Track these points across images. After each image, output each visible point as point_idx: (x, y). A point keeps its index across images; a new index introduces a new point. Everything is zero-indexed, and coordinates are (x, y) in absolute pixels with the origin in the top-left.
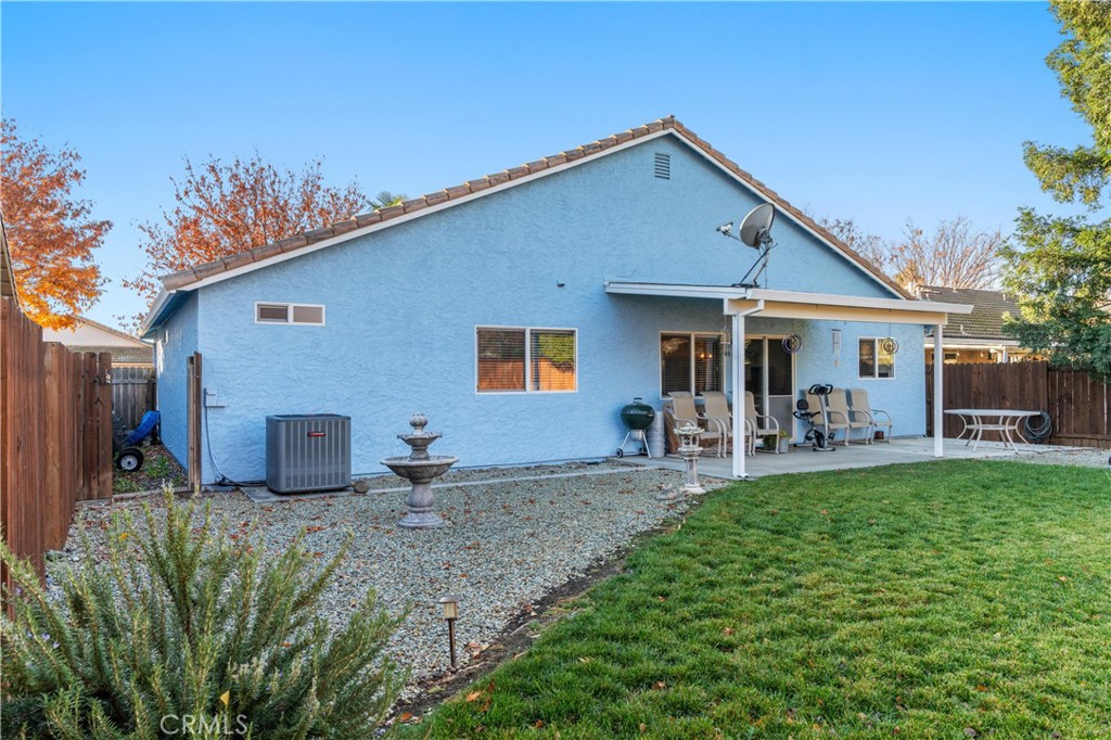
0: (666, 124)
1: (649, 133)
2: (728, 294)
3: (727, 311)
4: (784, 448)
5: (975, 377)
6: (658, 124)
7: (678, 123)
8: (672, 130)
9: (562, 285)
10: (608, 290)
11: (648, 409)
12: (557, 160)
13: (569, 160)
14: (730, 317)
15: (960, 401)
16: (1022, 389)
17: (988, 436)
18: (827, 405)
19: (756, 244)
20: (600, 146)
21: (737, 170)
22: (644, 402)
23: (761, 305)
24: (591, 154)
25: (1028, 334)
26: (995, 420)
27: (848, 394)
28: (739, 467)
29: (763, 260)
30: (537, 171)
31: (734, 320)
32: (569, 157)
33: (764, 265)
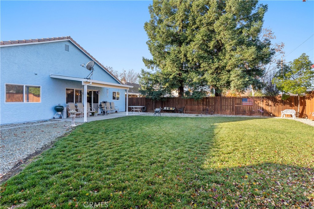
0: (68, 38)
1: (63, 39)
2: (83, 80)
3: (83, 84)
4: (96, 115)
5: (134, 100)
6: (66, 37)
7: (71, 38)
8: (69, 40)
9: (36, 74)
10: (51, 77)
11: (62, 107)
12: (35, 41)
13: (39, 41)
14: (84, 86)
16: (142, 102)
17: (136, 111)
18: (106, 105)
19: (90, 70)
20: (49, 40)
22: (61, 105)
23: (91, 83)
24: (46, 41)
25: (143, 92)
26: (137, 108)
27: (110, 103)
28: (85, 120)
29: (92, 73)
30: (28, 42)
31: (85, 86)
32: (39, 40)
33: (92, 75)
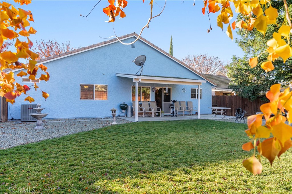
0: (132, 34)
1: (128, 37)
3: (134, 81)
4: (163, 116)
6: (130, 34)
7: (136, 34)
8: (134, 36)
9: (104, 74)
10: (117, 75)
11: (126, 105)
12: (102, 43)
13: (105, 44)
15: (223, 105)
18: (180, 105)
19: (140, 65)
20: (114, 40)
21: (153, 46)
22: (125, 103)
23: (140, 80)
24: (111, 42)
27: (187, 103)
28: (137, 119)
30: (96, 46)
31: (136, 83)
32: (105, 43)
33: (142, 70)
